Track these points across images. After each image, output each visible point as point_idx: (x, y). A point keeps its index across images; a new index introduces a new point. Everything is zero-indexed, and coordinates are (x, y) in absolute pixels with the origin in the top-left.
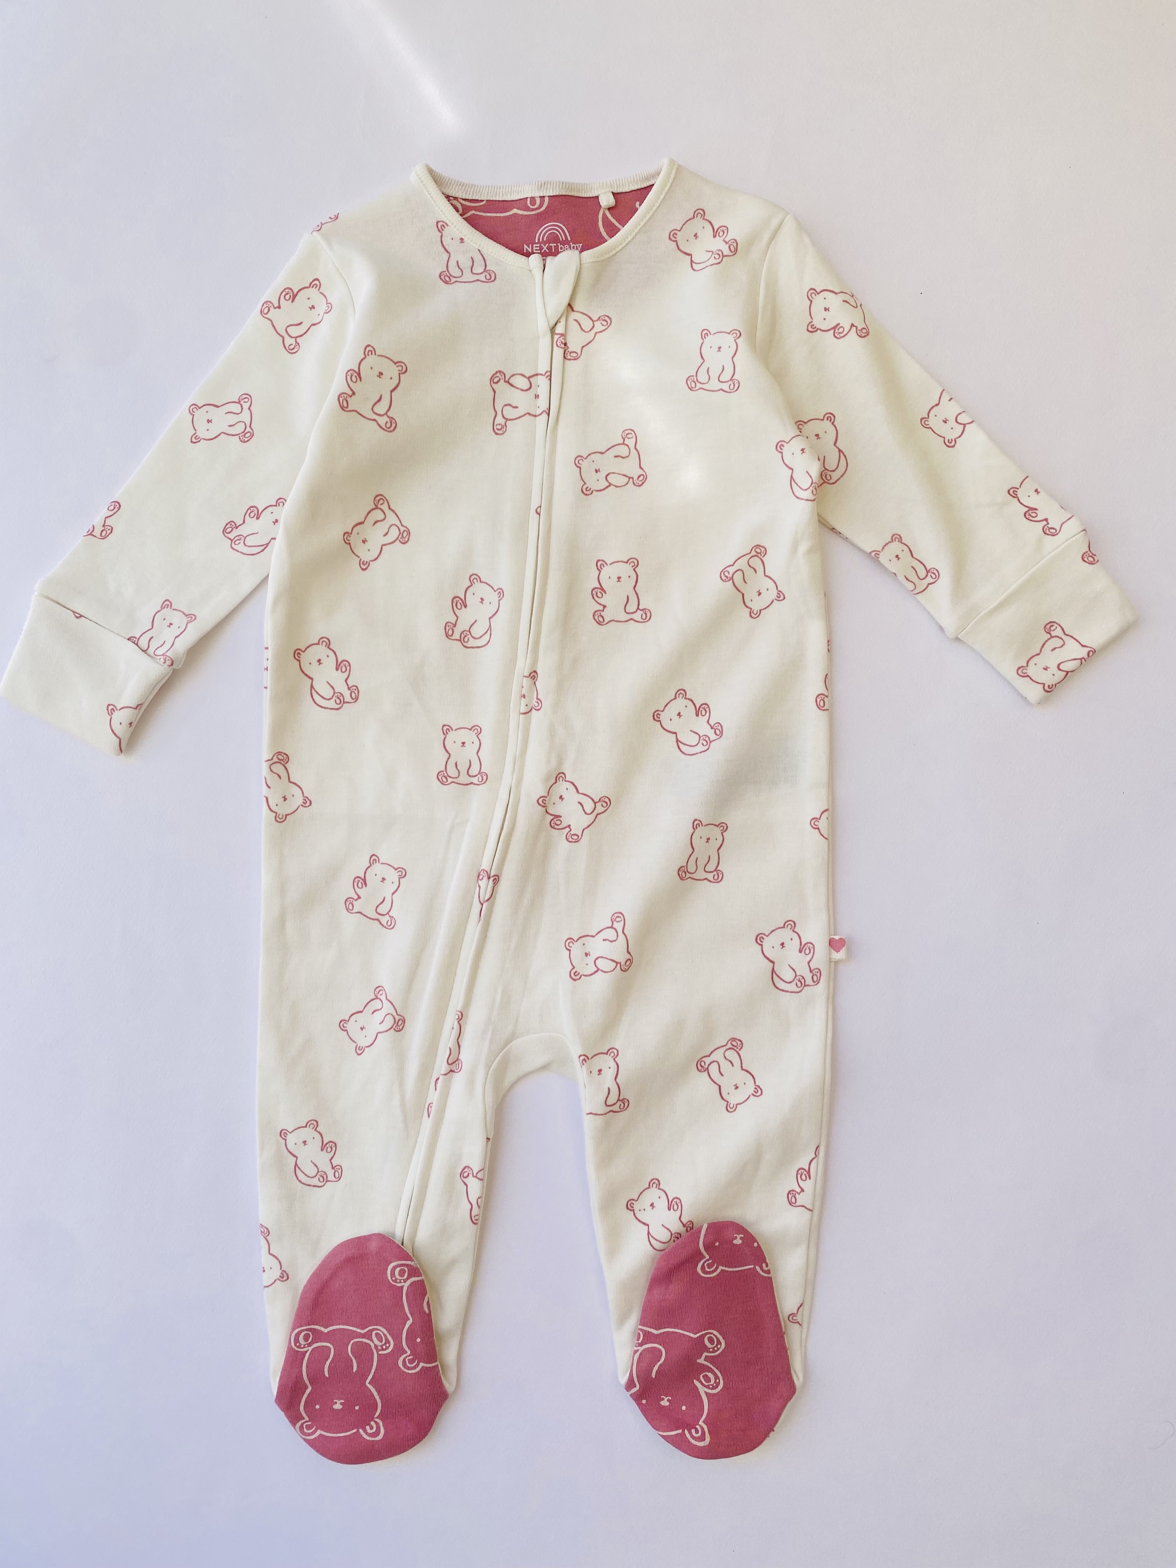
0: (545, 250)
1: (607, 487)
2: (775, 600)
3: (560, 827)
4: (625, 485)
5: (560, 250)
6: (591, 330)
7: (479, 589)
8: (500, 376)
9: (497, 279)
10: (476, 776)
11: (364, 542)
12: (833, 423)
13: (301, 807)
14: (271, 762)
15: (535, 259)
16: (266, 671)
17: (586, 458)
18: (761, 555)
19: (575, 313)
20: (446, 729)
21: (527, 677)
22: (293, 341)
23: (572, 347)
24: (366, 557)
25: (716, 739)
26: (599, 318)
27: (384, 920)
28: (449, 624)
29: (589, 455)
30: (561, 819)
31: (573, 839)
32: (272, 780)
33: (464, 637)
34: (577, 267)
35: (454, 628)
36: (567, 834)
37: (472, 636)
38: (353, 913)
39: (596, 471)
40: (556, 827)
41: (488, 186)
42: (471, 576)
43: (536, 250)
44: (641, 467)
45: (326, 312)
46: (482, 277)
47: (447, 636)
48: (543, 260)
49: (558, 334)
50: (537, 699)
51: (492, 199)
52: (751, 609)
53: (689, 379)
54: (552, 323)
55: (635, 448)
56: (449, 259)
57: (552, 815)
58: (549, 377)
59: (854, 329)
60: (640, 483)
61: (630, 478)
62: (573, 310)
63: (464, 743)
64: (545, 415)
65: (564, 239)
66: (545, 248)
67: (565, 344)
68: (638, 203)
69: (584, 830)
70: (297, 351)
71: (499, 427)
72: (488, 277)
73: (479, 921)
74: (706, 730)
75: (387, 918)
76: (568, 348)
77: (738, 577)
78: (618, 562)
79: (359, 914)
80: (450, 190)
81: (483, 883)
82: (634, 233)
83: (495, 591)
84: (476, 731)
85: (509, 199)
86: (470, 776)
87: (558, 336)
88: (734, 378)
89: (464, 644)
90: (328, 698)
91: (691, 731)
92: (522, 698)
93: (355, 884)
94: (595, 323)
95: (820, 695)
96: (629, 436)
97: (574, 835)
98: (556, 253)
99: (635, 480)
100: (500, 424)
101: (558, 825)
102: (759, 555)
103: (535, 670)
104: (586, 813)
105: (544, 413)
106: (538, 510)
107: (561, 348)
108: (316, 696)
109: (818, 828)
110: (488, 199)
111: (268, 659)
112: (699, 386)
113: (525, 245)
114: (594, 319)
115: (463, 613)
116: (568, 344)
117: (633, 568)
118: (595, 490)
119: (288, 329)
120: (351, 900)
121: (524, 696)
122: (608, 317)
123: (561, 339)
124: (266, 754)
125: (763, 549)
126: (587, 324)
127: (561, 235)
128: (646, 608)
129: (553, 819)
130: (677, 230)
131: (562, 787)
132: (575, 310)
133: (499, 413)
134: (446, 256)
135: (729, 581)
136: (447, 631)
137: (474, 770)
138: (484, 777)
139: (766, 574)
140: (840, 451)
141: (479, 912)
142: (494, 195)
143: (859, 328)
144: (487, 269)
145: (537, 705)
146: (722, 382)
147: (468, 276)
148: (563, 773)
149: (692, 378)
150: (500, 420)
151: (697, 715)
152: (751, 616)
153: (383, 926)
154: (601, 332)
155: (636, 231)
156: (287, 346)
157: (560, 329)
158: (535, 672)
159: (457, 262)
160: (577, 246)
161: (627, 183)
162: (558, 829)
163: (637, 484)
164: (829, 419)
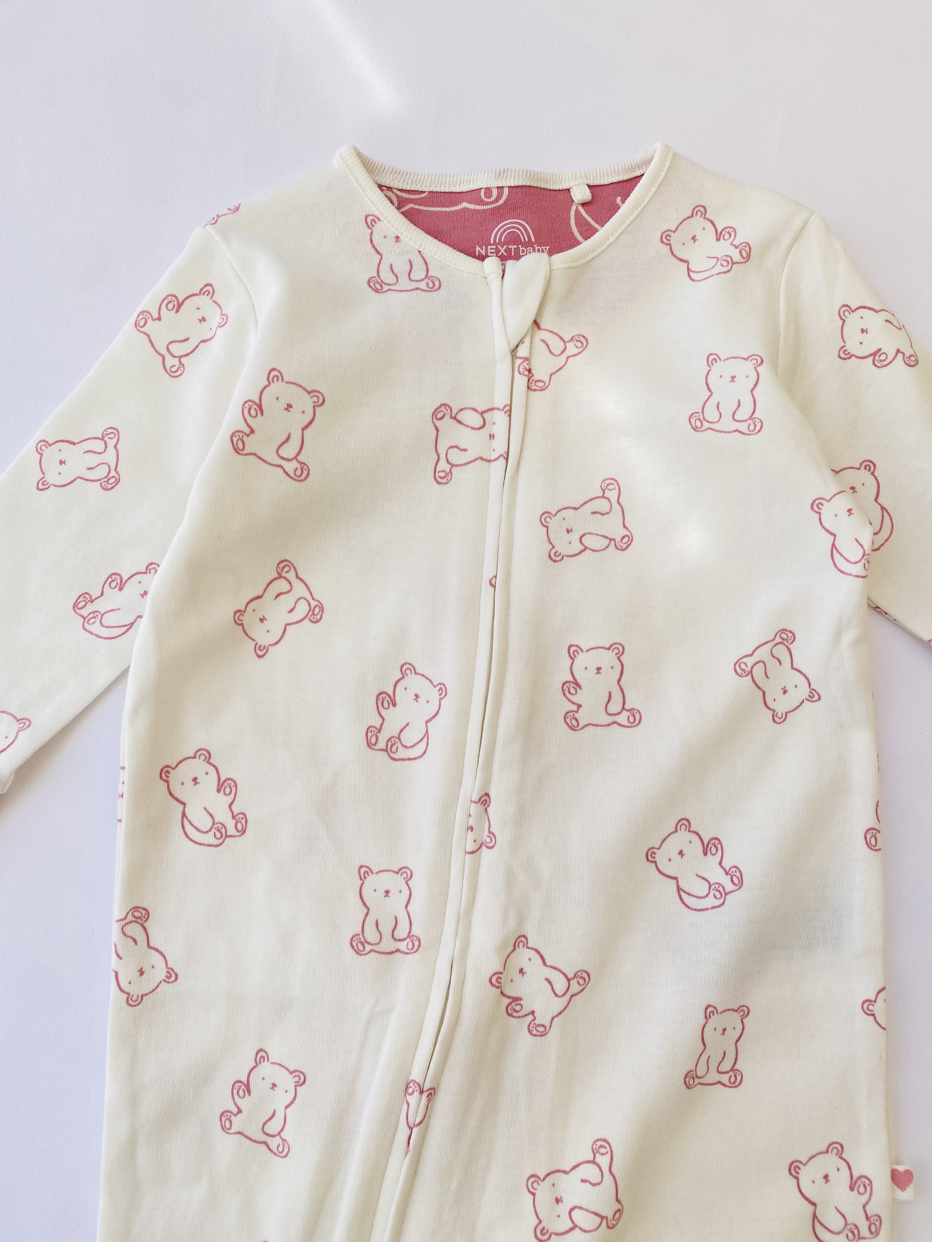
0: (502, 253)
1: (582, 552)
2: (805, 701)
3: (520, 1014)
4: (604, 549)
5: (521, 254)
6: (561, 353)
7: (413, 683)
8: (445, 411)
9: (442, 288)
10: (404, 939)
11: (262, 620)
12: (872, 474)
13: (163, 983)
14: (123, 923)
15: (492, 263)
16: (121, 798)
17: (555, 515)
18: (788, 642)
19: (541, 331)
20: (364, 872)
21: (475, 802)
22: (176, 361)
23: (538, 374)
24: (264, 640)
25: (734, 891)
26: (572, 338)
27: (274, 1143)
28: (373, 729)
29: (559, 511)
30: (521, 1002)
31: (537, 1031)
32: (125, 946)
33: (391, 747)
34: (546, 274)
35: (378, 735)
36: (530, 1023)
37: (403, 745)
38: (231, 1134)
39: (568, 531)
40: (515, 1014)
41: (431, 174)
42: (402, 666)
43: (491, 253)
44: (625, 527)
45: (220, 325)
46: (423, 285)
47: (369, 745)
48: (502, 264)
49: (521, 358)
50: (490, 832)
51: (435, 190)
52: (774, 711)
53: (693, 416)
54: (513, 344)
55: (618, 502)
56: (380, 262)
57: (509, 997)
58: (508, 413)
59: (900, 356)
60: (625, 546)
61: (611, 540)
62: (539, 328)
63: (387, 892)
64: (502, 461)
65: (527, 240)
66: (502, 251)
67: (529, 371)
68: (619, 200)
69: (553, 1018)
70: (181, 375)
71: (443, 474)
72: (431, 285)
73: (407, 1152)
74: (717, 876)
75: (277, 1140)
76: (533, 376)
77: (758, 671)
78: (597, 648)
79: (239, 1136)
80: (384, 179)
81: (413, 1099)
82: (617, 234)
83: (435, 687)
84: (405, 875)
85: (458, 191)
86: (395, 940)
87: (521, 361)
88: (754, 416)
89: (392, 755)
90: (205, 830)
91: (697, 875)
92: (469, 831)
93: (235, 1091)
94: (567, 344)
95: (870, 829)
96: (610, 487)
97: (540, 1025)
98: (517, 257)
99: (618, 542)
100: (443, 471)
101: (517, 1012)
102: (785, 642)
103: (486, 791)
104: (556, 995)
105: (502, 458)
106: (493, 582)
107: (525, 375)
108: (189, 829)
109: (873, 1015)
110: (431, 189)
111: (123, 783)
112: (706, 425)
113: (477, 246)
114: (567, 338)
115: (389, 714)
116: (533, 371)
117: (617, 656)
118: (566, 556)
119: (170, 347)
120: (229, 1114)
121: (472, 829)
122: (584, 337)
123: (525, 364)
124: (118, 912)
125: (790, 635)
126: (556, 345)
127: (523, 235)
128: (635, 708)
129: (511, 1003)
130: (671, 231)
131: (524, 956)
132: (542, 327)
133: (443, 457)
134: (377, 257)
135: (746, 676)
136: (369, 738)
137: (401, 932)
138: (416, 944)
139: (794, 667)
140: (883, 508)
141: (407, 1139)
142: (439, 185)
143: (907, 355)
144: (430, 274)
145: (488, 840)
146: (738, 421)
147: (404, 283)
148: (524, 936)
149: (697, 415)
150: (443, 465)
151: (705, 854)
152: (774, 721)
153: (272, 1151)
154: (574, 355)
155: (620, 231)
156: (168, 368)
157: (523, 352)
158: (487, 795)
159: (391, 266)
160: (542, 249)
161: (605, 174)
162: (519, 1017)
163: (620, 548)
164: (868, 467)
